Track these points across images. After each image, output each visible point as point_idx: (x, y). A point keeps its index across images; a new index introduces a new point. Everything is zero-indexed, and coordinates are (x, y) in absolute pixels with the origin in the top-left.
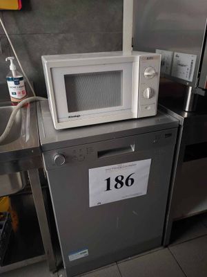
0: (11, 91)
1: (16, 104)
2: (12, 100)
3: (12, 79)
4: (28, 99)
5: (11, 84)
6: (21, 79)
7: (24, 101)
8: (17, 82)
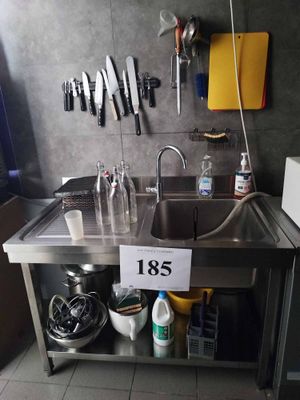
0: (237, 185)
1: (240, 198)
2: (236, 193)
3: (242, 174)
4: (252, 194)
5: (239, 179)
6: (250, 174)
7: (248, 196)
8: (246, 176)
